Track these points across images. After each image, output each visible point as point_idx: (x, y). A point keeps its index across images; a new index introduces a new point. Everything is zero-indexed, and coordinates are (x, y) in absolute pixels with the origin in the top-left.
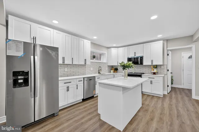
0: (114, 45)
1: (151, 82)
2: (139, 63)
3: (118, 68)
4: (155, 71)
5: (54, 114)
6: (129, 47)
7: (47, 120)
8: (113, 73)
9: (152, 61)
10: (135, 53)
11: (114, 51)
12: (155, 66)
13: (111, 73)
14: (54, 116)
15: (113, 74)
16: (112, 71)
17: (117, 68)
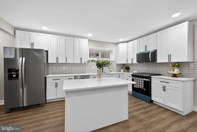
0: (121, 40)
1: (164, 89)
2: (150, 61)
3: (130, 67)
4: (176, 71)
5: (40, 104)
6: (139, 39)
7: (32, 108)
8: (123, 73)
9: (170, 56)
10: (146, 46)
11: (122, 46)
12: (176, 65)
13: (121, 73)
14: (40, 106)
15: (118, 74)
16: (122, 70)
17: (128, 66)
